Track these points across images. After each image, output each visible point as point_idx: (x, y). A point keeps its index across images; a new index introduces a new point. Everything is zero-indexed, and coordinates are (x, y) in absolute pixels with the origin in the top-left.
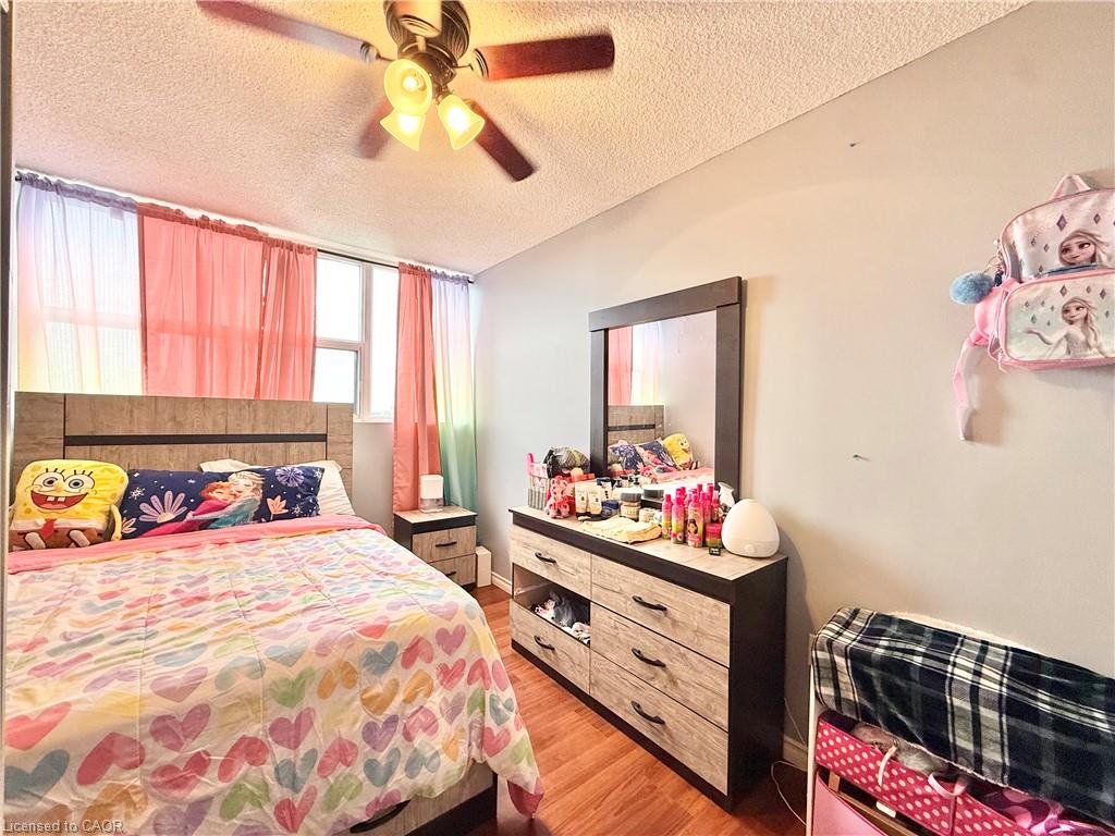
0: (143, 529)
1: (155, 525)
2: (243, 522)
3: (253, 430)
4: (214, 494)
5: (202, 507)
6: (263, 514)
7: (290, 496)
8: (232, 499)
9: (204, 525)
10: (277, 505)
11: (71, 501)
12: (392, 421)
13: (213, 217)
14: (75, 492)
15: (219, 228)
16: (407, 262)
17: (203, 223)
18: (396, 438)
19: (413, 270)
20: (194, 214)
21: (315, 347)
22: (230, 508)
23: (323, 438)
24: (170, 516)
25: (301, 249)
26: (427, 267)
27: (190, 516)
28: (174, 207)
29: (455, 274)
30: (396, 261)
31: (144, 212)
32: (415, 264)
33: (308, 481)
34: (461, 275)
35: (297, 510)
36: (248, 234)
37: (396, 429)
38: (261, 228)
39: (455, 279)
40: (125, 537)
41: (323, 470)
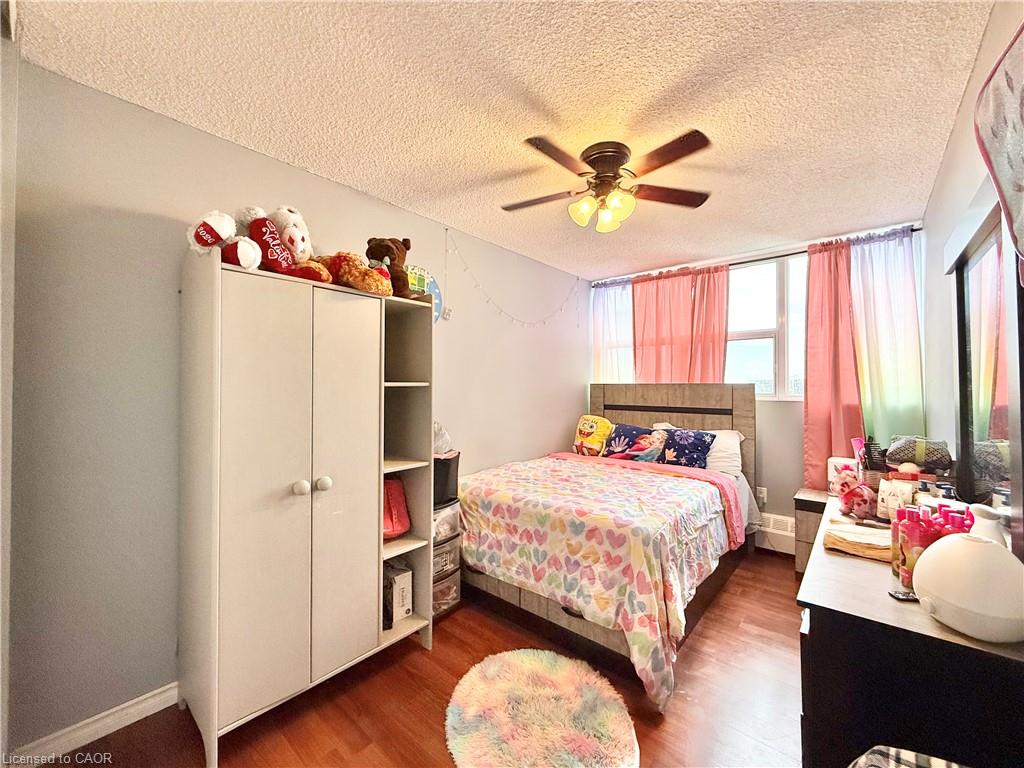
0: (610, 454)
1: (614, 453)
2: (650, 461)
3: (683, 404)
4: (642, 441)
5: (634, 448)
6: (662, 459)
7: (681, 450)
8: (649, 445)
9: (632, 458)
10: (670, 454)
11: (589, 434)
12: (802, 399)
13: (664, 270)
14: (590, 430)
15: (669, 276)
16: (818, 242)
17: (660, 277)
18: (806, 416)
19: (826, 247)
20: (655, 273)
21: (726, 341)
22: (646, 451)
23: (729, 412)
24: (620, 449)
25: (716, 269)
26: (844, 238)
27: (627, 451)
28: (646, 273)
29: (888, 229)
30: (804, 245)
31: (634, 282)
32: (826, 240)
33: (696, 442)
34: (900, 227)
35: (683, 460)
36: (684, 273)
37: (806, 407)
38: (691, 265)
39: (893, 234)
40: (603, 456)
41: (714, 437)
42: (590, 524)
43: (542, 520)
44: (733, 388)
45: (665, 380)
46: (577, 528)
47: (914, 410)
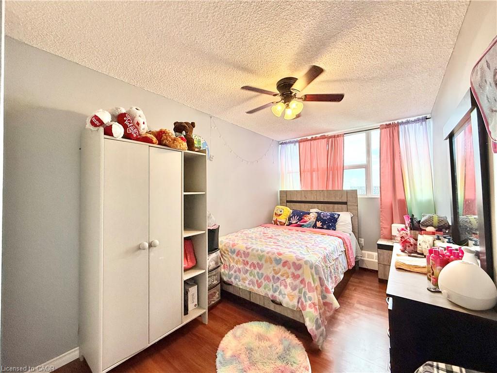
0: (290, 224)
1: (292, 224)
2: (310, 227)
3: (324, 199)
4: (305, 218)
5: (302, 221)
6: (315, 226)
7: (324, 222)
8: (308, 220)
9: (301, 226)
10: (319, 224)
11: (280, 215)
12: (379, 197)
13: (314, 136)
14: (280, 213)
15: (316, 139)
16: (384, 123)
17: (312, 139)
18: (381, 205)
19: (388, 126)
20: (309, 138)
21: (343, 170)
22: (307, 223)
23: (346, 203)
24: (295, 222)
25: (338, 136)
26: (396, 122)
27: (298, 223)
28: (305, 138)
29: (416, 118)
30: (378, 125)
31: (300, 142)
32: (388, 123)
33: (332, 218)
34: (421, 117)
35: (325, 227)
36: (323, 137)
37: (381, 201)
38: (326, 134)
39: (415, 121)
40: (287, 225)
41: (339, 215)
42: (284, 259)
43: (261, 258)
44: (347, 192)
45: (315, 188)
46: (278, 261)
47: (429, 201)
